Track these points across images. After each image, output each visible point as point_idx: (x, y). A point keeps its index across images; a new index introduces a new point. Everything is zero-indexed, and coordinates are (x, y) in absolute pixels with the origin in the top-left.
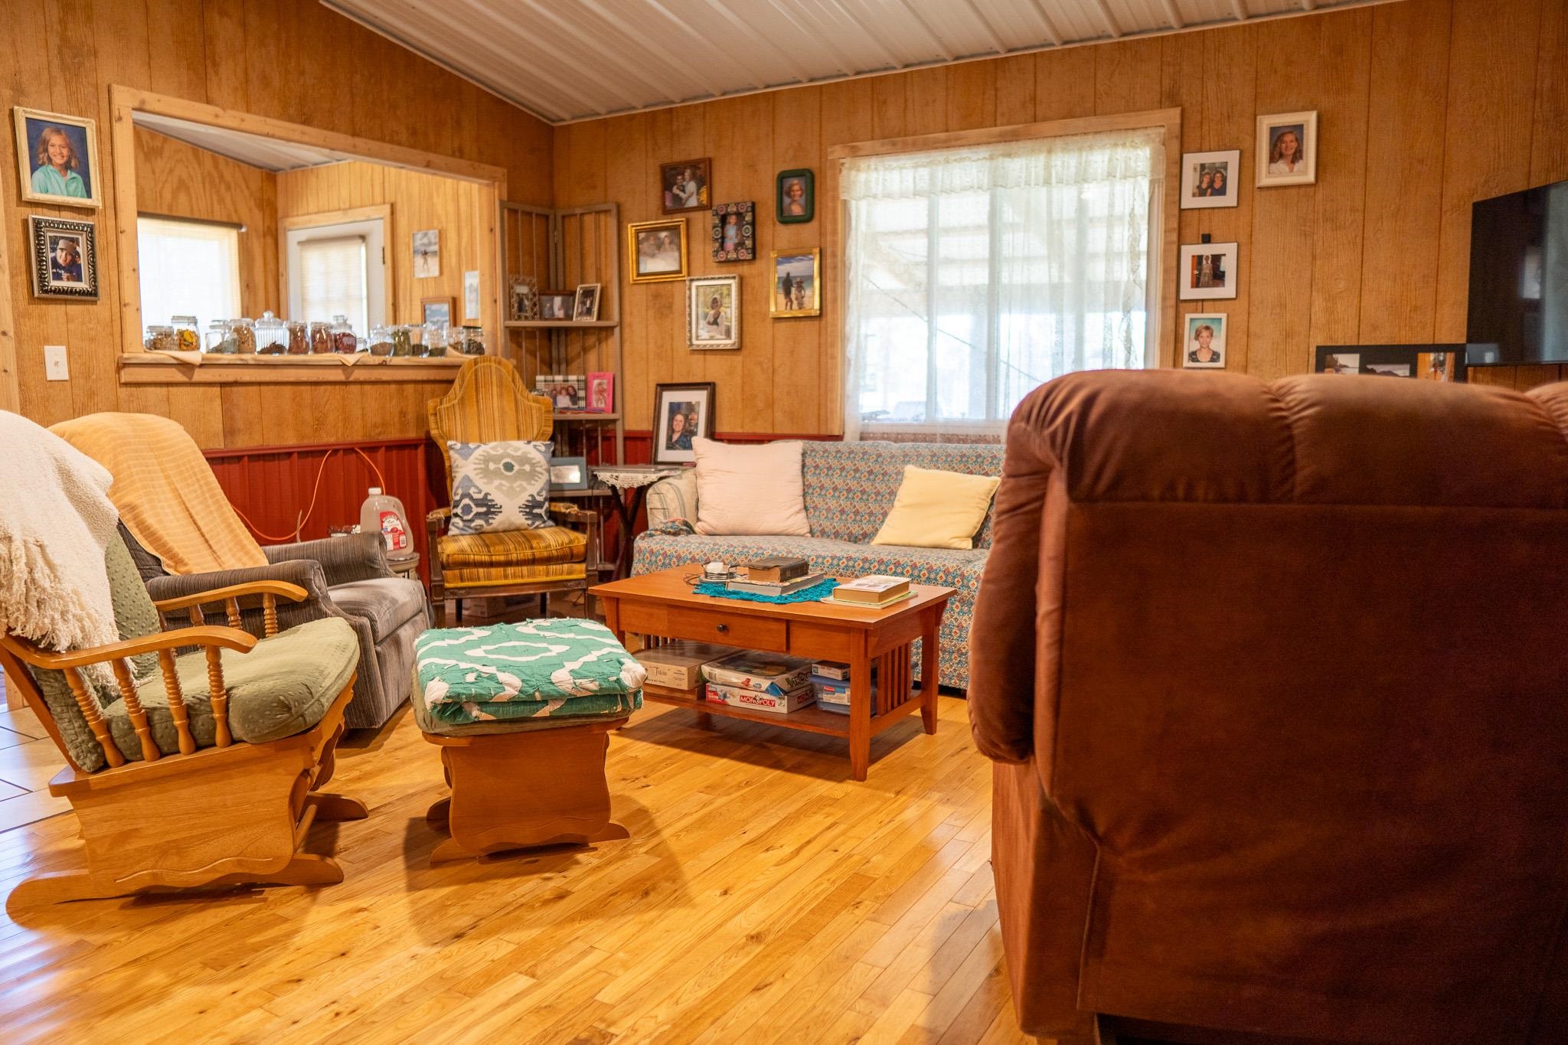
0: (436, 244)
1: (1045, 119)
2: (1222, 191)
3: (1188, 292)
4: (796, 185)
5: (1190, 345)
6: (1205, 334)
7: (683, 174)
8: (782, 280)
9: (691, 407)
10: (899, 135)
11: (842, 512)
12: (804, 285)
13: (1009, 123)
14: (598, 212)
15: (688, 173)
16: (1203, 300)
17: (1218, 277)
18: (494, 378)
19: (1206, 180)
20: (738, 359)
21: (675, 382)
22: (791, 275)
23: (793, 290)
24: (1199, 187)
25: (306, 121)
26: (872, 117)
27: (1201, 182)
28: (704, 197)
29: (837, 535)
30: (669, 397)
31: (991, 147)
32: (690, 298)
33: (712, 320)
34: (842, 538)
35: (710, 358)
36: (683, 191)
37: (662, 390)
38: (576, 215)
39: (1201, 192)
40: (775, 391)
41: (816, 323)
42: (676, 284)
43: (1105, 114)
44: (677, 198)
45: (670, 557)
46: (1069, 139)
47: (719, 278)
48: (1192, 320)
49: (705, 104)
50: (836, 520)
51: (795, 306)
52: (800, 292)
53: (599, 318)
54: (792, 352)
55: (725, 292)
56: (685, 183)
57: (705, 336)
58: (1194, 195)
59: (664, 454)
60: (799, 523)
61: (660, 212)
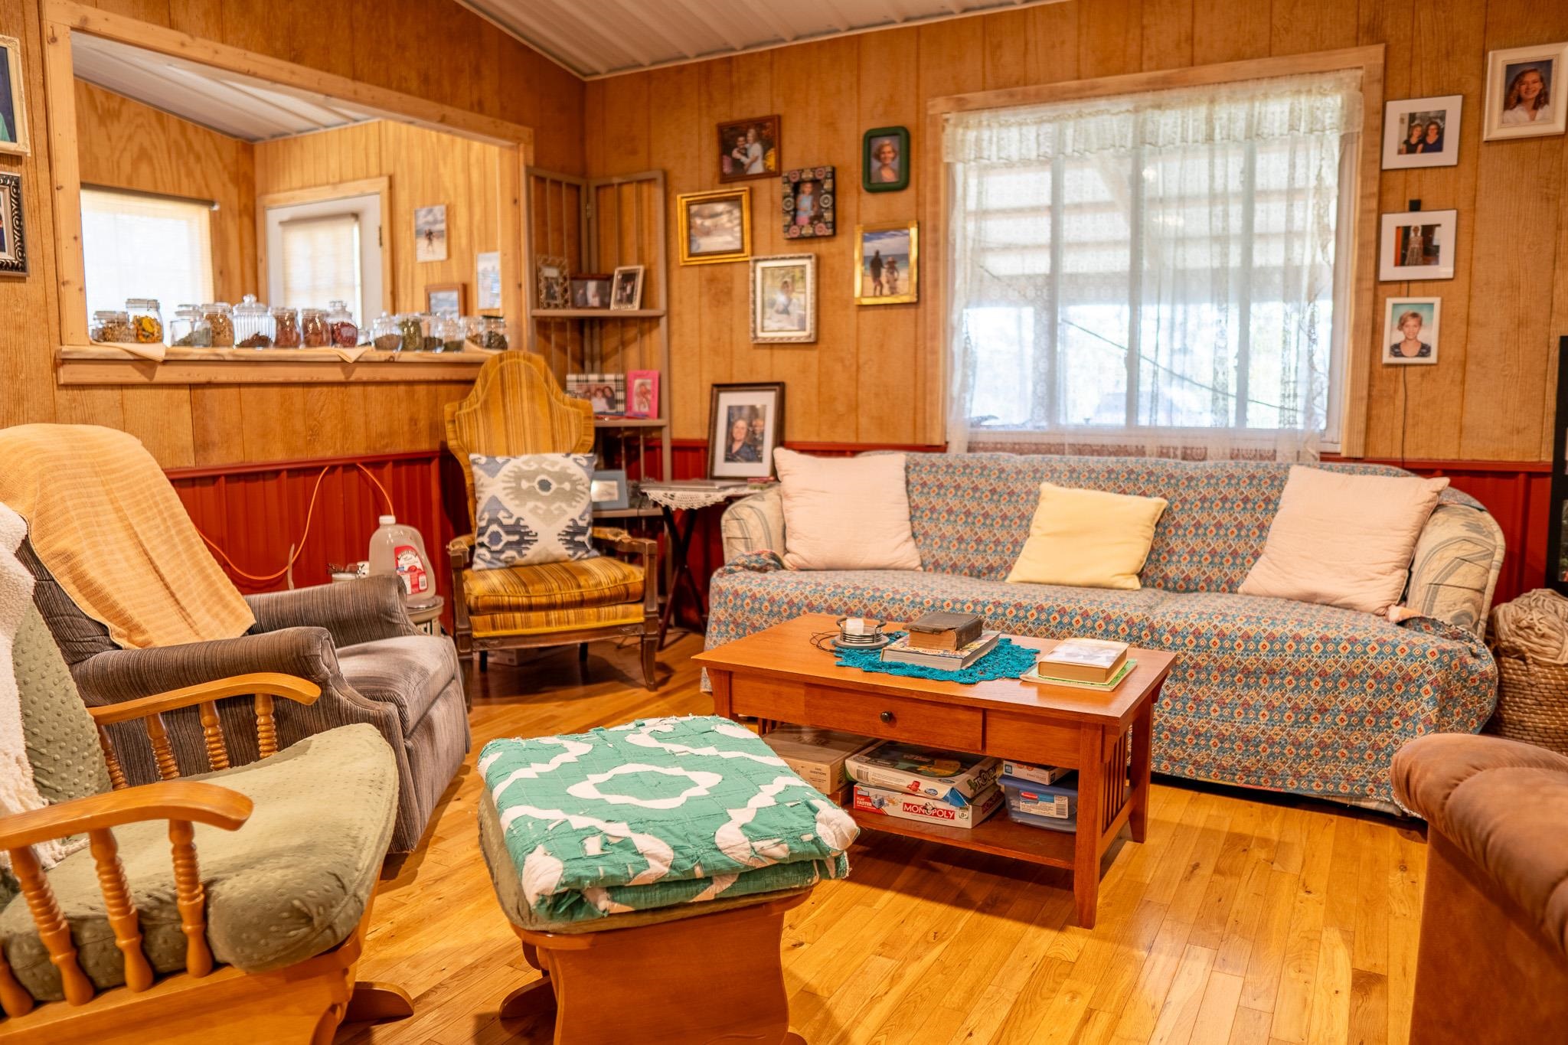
0: (442, 221)
1: (1206, 62)
2: (1438, 147)
3: (1389, 270)
4: (888, 145)
5: (1391, 336)
6: (1411, 322)
7: (745, 135)
8: (869, 260)
9: (754, 412)
10: (1017, 84)
11: (961, 540)
12: (897, 265)
13: (1158, 68)
14: (640, 182)
15: (751, 134)
16: (1409, 282)
17: (1429, 253)
18: (524, 377)
19: (1417, 132)
20: (813, 355)
21: (735, 381)
22: (882, 253)
23: (884, 272)
24: (1407, 142)
25: (296, 58)
26: (984, 62)
27: (1410, 136)
28: (772, 162)
29: (954, 568)
30: (727, 400)
31: (1137, 97)
32: (754, 282)
33: (781, 308)
34: (961, 571)
35: (779, 354)
36: (746, 155)
37: (719, 391)
38: (612, 185)
39: (1410, 148)
40: (860, 393)
41: (912, 311)
42: (736, 266)
43: (1283, 54)
44: (737, 164)
45: (761, 601)
46: (1237, 86)
47: (791, 258)
48: (1395, 305)
49: (772, 51)
50: (953, 549)
51: (886, 290)
52: (892, 273)
53: (642, 306)
54: (882, 346)
55: (798, 274)
56: (747, 146)
57: (774, 327)
58: (1400, 152)
59: (722, 468)
60: (909, 554)
61: (717, 180)
